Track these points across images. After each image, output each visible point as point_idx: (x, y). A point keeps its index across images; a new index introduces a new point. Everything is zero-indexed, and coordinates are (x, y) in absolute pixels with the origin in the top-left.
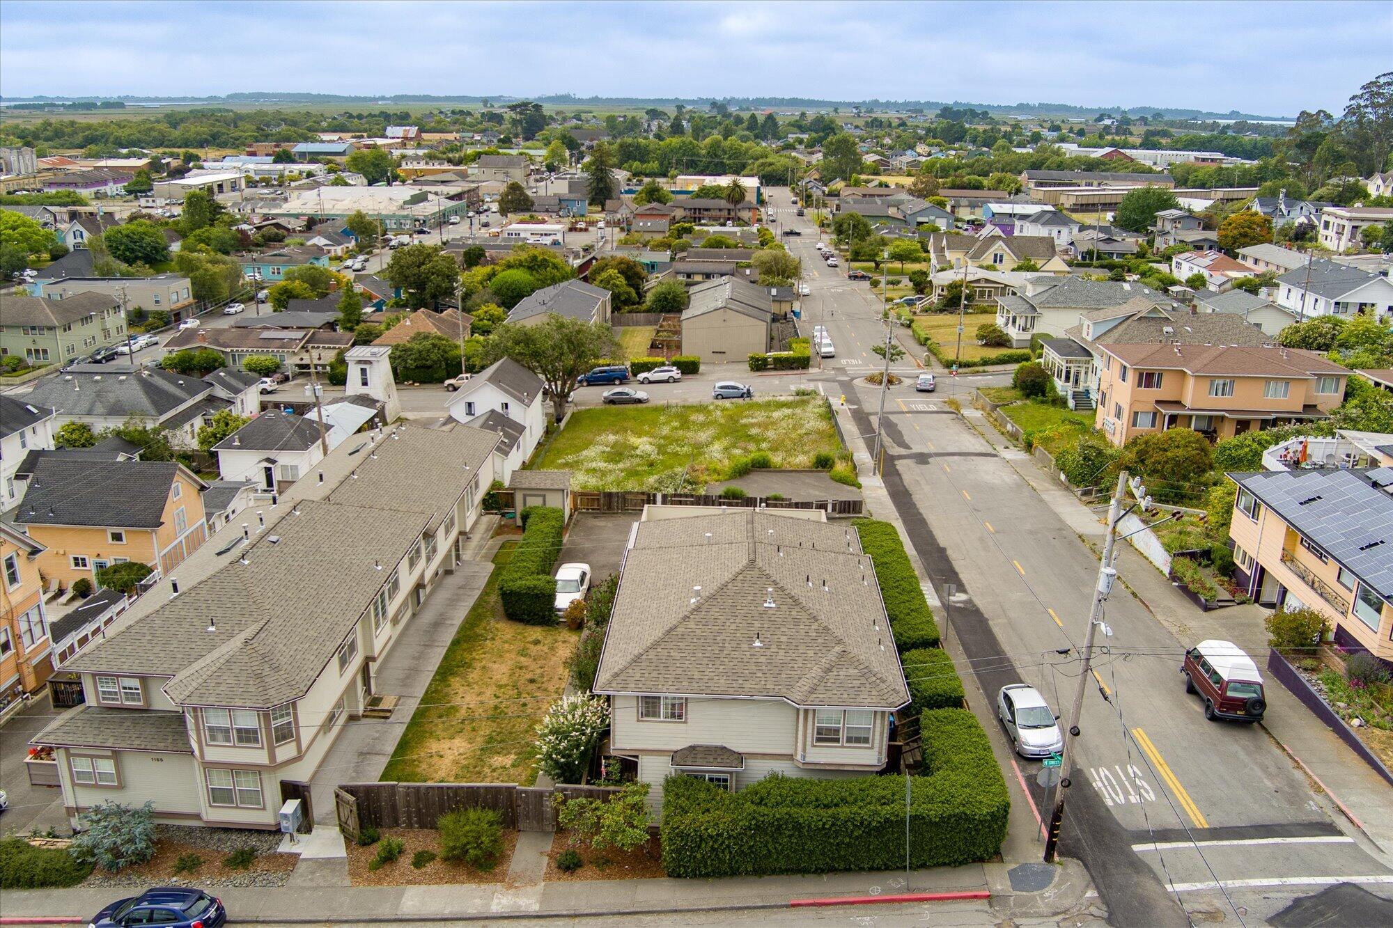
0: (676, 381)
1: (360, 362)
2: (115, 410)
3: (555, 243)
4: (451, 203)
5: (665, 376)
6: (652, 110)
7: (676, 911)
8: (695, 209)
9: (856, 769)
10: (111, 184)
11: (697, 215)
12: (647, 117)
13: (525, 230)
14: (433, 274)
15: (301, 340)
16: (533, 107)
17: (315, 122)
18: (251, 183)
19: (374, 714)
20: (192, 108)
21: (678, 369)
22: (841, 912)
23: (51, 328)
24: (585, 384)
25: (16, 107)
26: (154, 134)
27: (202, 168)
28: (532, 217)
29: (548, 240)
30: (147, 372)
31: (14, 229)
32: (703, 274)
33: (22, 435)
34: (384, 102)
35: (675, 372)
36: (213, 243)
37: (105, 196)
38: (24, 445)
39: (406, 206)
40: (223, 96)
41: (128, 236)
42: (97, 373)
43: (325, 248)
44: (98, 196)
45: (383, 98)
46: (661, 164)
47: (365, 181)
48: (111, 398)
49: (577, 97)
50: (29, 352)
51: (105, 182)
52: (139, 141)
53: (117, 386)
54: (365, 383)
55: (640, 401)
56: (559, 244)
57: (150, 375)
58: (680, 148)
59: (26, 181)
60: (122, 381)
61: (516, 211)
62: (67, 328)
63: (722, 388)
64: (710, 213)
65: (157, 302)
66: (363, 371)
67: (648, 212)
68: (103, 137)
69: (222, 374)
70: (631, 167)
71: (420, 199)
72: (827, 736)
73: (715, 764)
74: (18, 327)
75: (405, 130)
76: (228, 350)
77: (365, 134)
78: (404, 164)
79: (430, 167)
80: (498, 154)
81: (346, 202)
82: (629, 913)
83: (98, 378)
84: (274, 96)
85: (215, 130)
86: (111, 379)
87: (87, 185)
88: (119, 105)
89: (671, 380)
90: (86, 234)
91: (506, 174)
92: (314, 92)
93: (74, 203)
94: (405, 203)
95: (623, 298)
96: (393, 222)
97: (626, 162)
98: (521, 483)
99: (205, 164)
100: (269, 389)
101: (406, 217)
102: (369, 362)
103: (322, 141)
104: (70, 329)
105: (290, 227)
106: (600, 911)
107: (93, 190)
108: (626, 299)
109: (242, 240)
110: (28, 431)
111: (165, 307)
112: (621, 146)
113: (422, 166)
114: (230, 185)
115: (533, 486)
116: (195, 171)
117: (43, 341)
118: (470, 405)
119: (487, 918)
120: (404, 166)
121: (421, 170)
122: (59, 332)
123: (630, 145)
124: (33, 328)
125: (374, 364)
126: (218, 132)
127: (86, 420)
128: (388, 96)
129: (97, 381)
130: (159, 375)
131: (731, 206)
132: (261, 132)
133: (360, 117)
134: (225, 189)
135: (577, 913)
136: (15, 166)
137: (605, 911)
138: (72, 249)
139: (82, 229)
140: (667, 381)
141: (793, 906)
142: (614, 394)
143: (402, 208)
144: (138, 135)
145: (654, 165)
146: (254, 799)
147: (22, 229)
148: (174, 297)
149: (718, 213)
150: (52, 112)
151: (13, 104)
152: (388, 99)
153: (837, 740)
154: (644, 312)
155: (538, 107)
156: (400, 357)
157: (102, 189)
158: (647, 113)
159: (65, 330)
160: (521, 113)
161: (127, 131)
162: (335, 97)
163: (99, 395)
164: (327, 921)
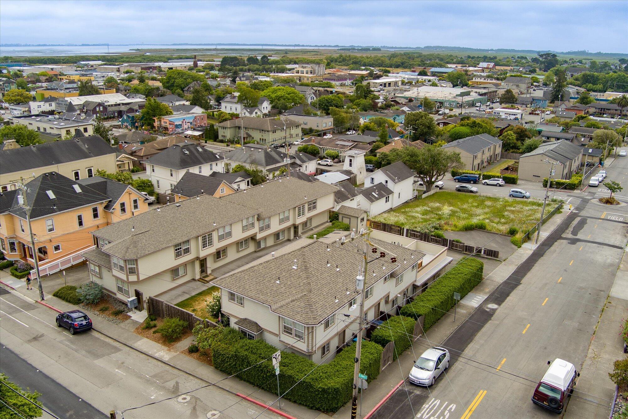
0: (500, 186)
1: (350, 156)
2: (253, 162)
3: (516, 119)
4: (480, 97)
5: (495, 182)
6: (623, 59)
7: (201, 379)
8: (602, 109)
9: (299, 350)
10: (348, 81)
11: (602, 112)
12: (619, 63)
13: (502, 112)
14: (421, 125)
15: (350, 146)
16: (552, 55)
17: (451, 59)
18: (403, 83)
19: (202, 281)
20: (404, 52)
21: (503, 180)
22: (249, 405)
23: (268, 131)
24: (457, 181)
25: (341, 49)
26: (379, 61)
27: (388, 76)
28: (512, 106)
29: (513, 117)
30: (270, 149)
31: (289, 94)
32: (556, 138)
33: (211, 165)
34: (492, 52)
35: (501, 182)
36: (361, 105)
37: (344, 85)
38: (211, 169)
39: (457, 97)
40: (423, 47)
41: (327, 100)
42: (253, 148)
43: (407, 112)
44: (342, 85)
45: (492, 50)
46: (604, 86)
47: (452, 85)
48: (254, 157)
49: (589, 52)
50: (260, 139)
51: (346, 79)
52: (373, 64)
53: (257, 153)
54: (351, 165)
55: (472, 192)
56: (518, 119)
57: (271, 151)
58: (617, 78)
59: (319, 78)
60: (260, 152)
61: (506, 102)
62: (274, 132)
63: (513, 191)
64: (610, 111)
65: (318, 126)
66: (351, 161)
67: (572, 108)
68: (359, 62)
69: (301, 154)
70: (587, 86)
71: (468, 94)
72: (288, 330)
73: (248, 328)
74: (257, 129)
75: (488, 64)
76: (321, 147)
77: (467, 65)
78: (474, 79)
79: (486, 81)
80: (522, 77)
81: (431, 93)
82: (188, 374)
83: (252, 149)
84: (444, 47)
85: (404, 61)
86: (256, 150)
87: (338, 80)
88: (378, 49)
89: (498, 185)
90: (315, 98)
91: (518, 86)
92: (461, 47)
93: (328, 87)
94: (457, 95)
95: (511, 145)
96: (448, 103)
97: (585, 84)
98: (342, 211)
99: (389, 74)
100: (329, 164)
101: (453, 102)
102: (353, 157)
103: (448, 67)
104: (275, 132)
105: (400, 102)
106: (181, 369)
107: (340, 82)
108: (513, 146)
109: (374, 105)
110: (214, 164)
111: (320, 128)
112: (584, 75)
113: (482, 80)
114: (394, 83)
115: (346, 213)
116: (384, 77)
117: (265, 136)
118: (373, 179)
119: (151, 357)
120: (474, 80)
121: (480, 82)
122: (271, 133)
123: (589, 75)
124: (263, 130)
125: (355, 158)
126: (405, 62)
127: (244, 164)
128: (494, 49)
129: (252, 151)
130: (275, 151)
131: (620, 108)
132: (422, 63)
133: (473, 58)
134: (391, 85)
135: (175, 366)
136: (317, 71)
137: (183, 369)
138: (309, 103)
139: (314, 96)
140: (496, 185)
141: (237, 395)
142: (461, 187)
143: (455, 97)
144: (373, 62)
145: (600, 86)
146: (127, 293)
147: (292, 94)
148: (324, 125)
149: (614, 112)
150: (352, 52)
151: (340, 48)
152: (494, 50)
153: (291, 334)
154: (519, 153)
155: (554, 56)
156: (382, 158)
157: (344, 82)
158: (619, 61)
159: (273, 132)
160: (545, 58)
161: (369, 60)
162: (470, 49)
163: (250, 156)
164: (115, 340)
